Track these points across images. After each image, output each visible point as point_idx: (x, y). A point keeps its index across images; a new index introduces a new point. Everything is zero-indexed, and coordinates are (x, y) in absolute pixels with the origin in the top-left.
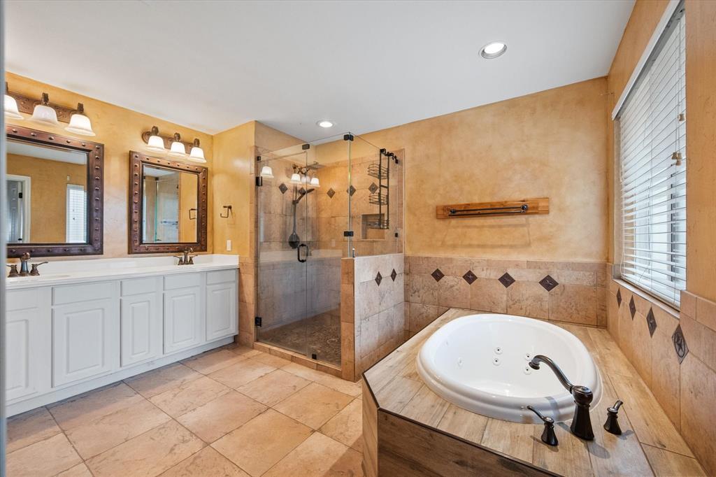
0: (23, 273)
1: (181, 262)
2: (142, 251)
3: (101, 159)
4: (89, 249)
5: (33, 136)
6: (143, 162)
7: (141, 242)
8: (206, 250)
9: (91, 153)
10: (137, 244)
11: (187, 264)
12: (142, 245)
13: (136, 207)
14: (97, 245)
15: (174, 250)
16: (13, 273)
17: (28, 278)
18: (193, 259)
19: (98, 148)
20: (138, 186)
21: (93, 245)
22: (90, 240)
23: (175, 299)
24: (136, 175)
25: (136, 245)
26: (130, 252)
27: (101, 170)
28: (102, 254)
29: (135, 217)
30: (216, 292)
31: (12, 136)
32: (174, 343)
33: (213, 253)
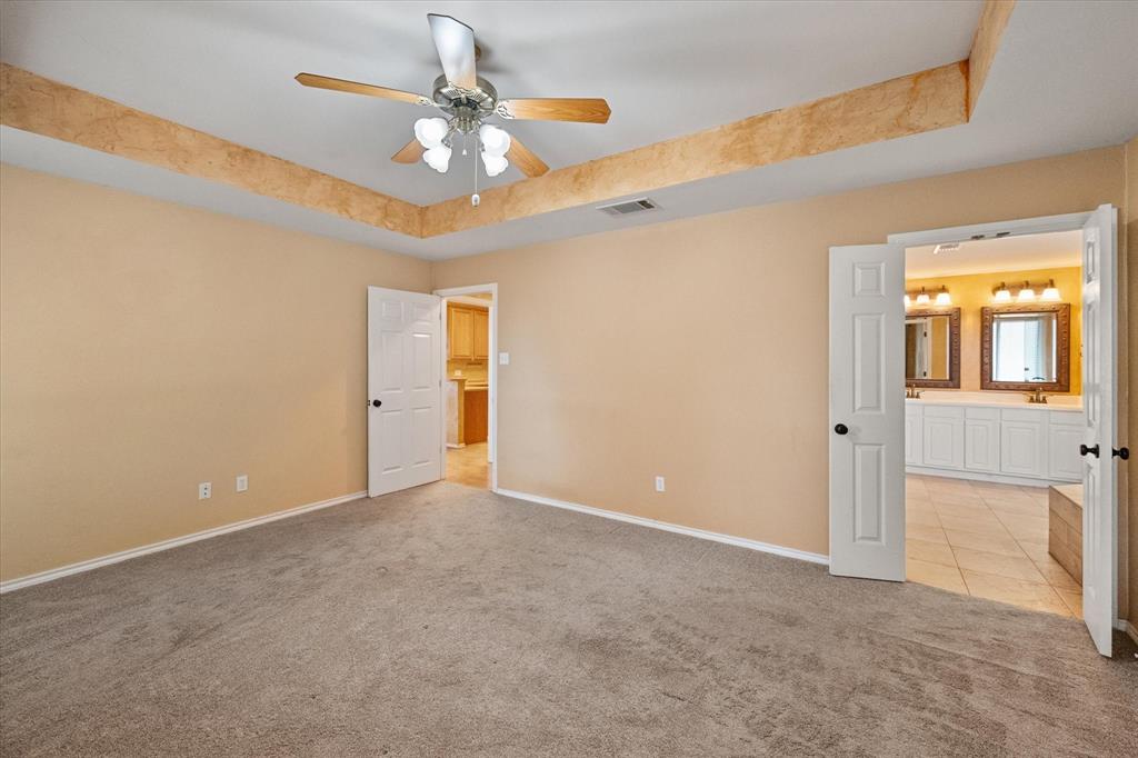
0: (912, 397)
1: (1032, 400)
2: (991, 388)
3: (959, 318)
4: (951, 384)
6: (993, 313)
7: (991, 380)
8: (1069, 391)
9: (952, 316)
11: (1039, 402)
12: (991, 384)
13: (987, 352)
14: (956, 382)
15: (1026, 388)
16: (908, 396)
17: (915, 399)
18: (1047, 398)
19: (956, 312)
21: (953, 382)
22: (951, 379)
24: (987, 325)
25: (987, 382)
26: (982, 388)
27: (959, 327)
28: (960, 388)
29: (986, 360)
31: (908, 317)
33: (1075, 395)
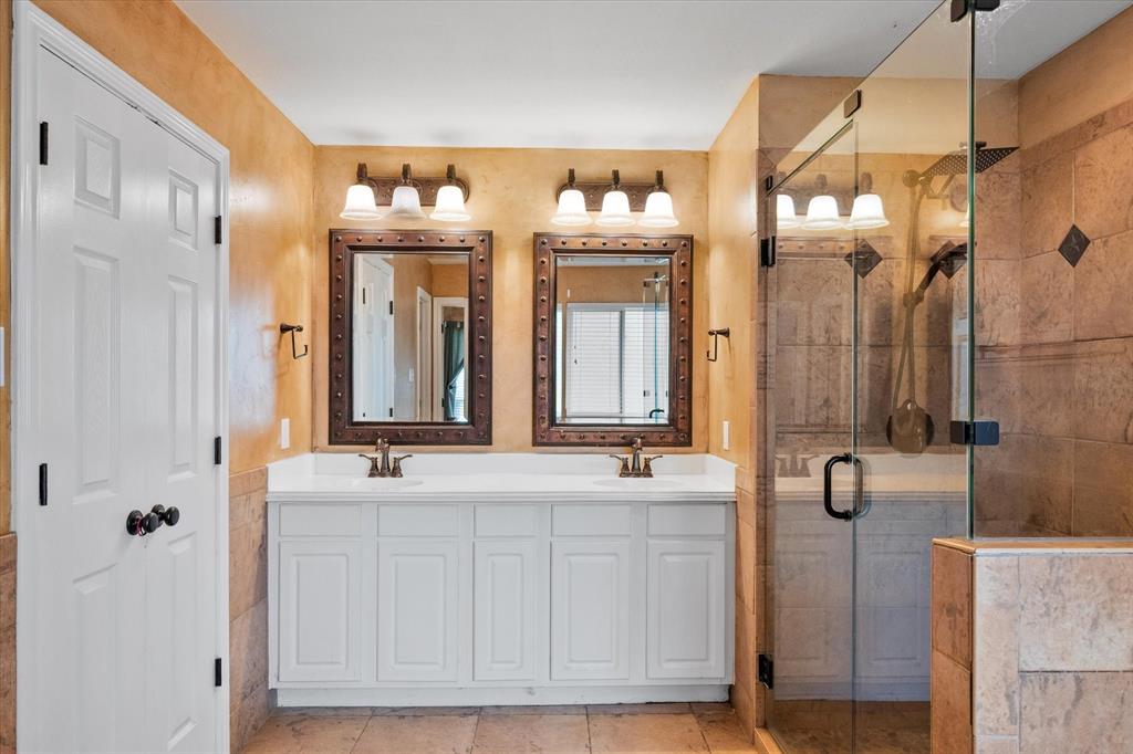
1: (625, 470)
2: (554, 440)
3: (488, 261)
4: (470, 434)
5: (400, 241)
6: (555, 251)
7: (553, 421)
8: (690, 444)
9: (474, 253)
10: (545, 425)
11: (638, 475)
12: (553, 429)
13: (543, 348)
14: (482, 428)
15: (616, 440)
16: (374, 470)
18: (652, 464)
19: (483, 241)
20: (546, 304)
21: (477, 429)
23: (573, 559)
24: (543, 281)
25: (549, 430)
26: (535, 443)
27: (488, 282)
28: (490, 444)
29: (543, 370)
30: (669, 559)
32: (572, 661)
33: (708, 452)
